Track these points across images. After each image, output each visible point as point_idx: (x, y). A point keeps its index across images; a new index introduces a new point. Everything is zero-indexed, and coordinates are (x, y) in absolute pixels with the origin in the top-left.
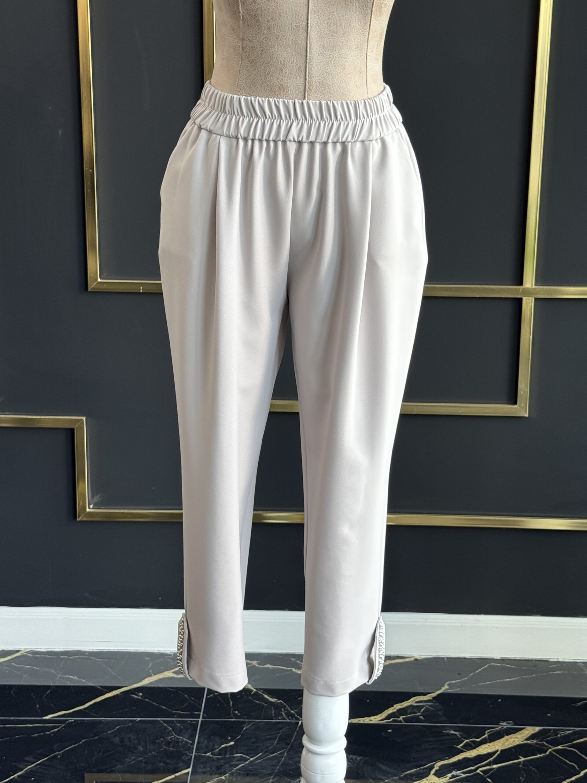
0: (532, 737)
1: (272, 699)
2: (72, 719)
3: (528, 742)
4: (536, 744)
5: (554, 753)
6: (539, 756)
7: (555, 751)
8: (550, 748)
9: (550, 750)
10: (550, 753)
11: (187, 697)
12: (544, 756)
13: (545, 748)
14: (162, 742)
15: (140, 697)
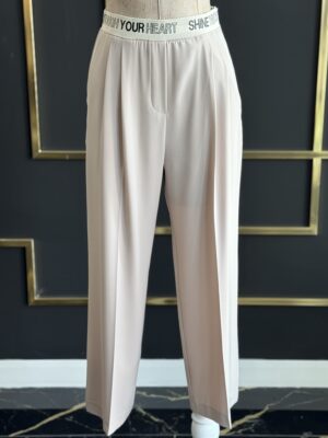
1: (157, 420)
15: (71, 420)
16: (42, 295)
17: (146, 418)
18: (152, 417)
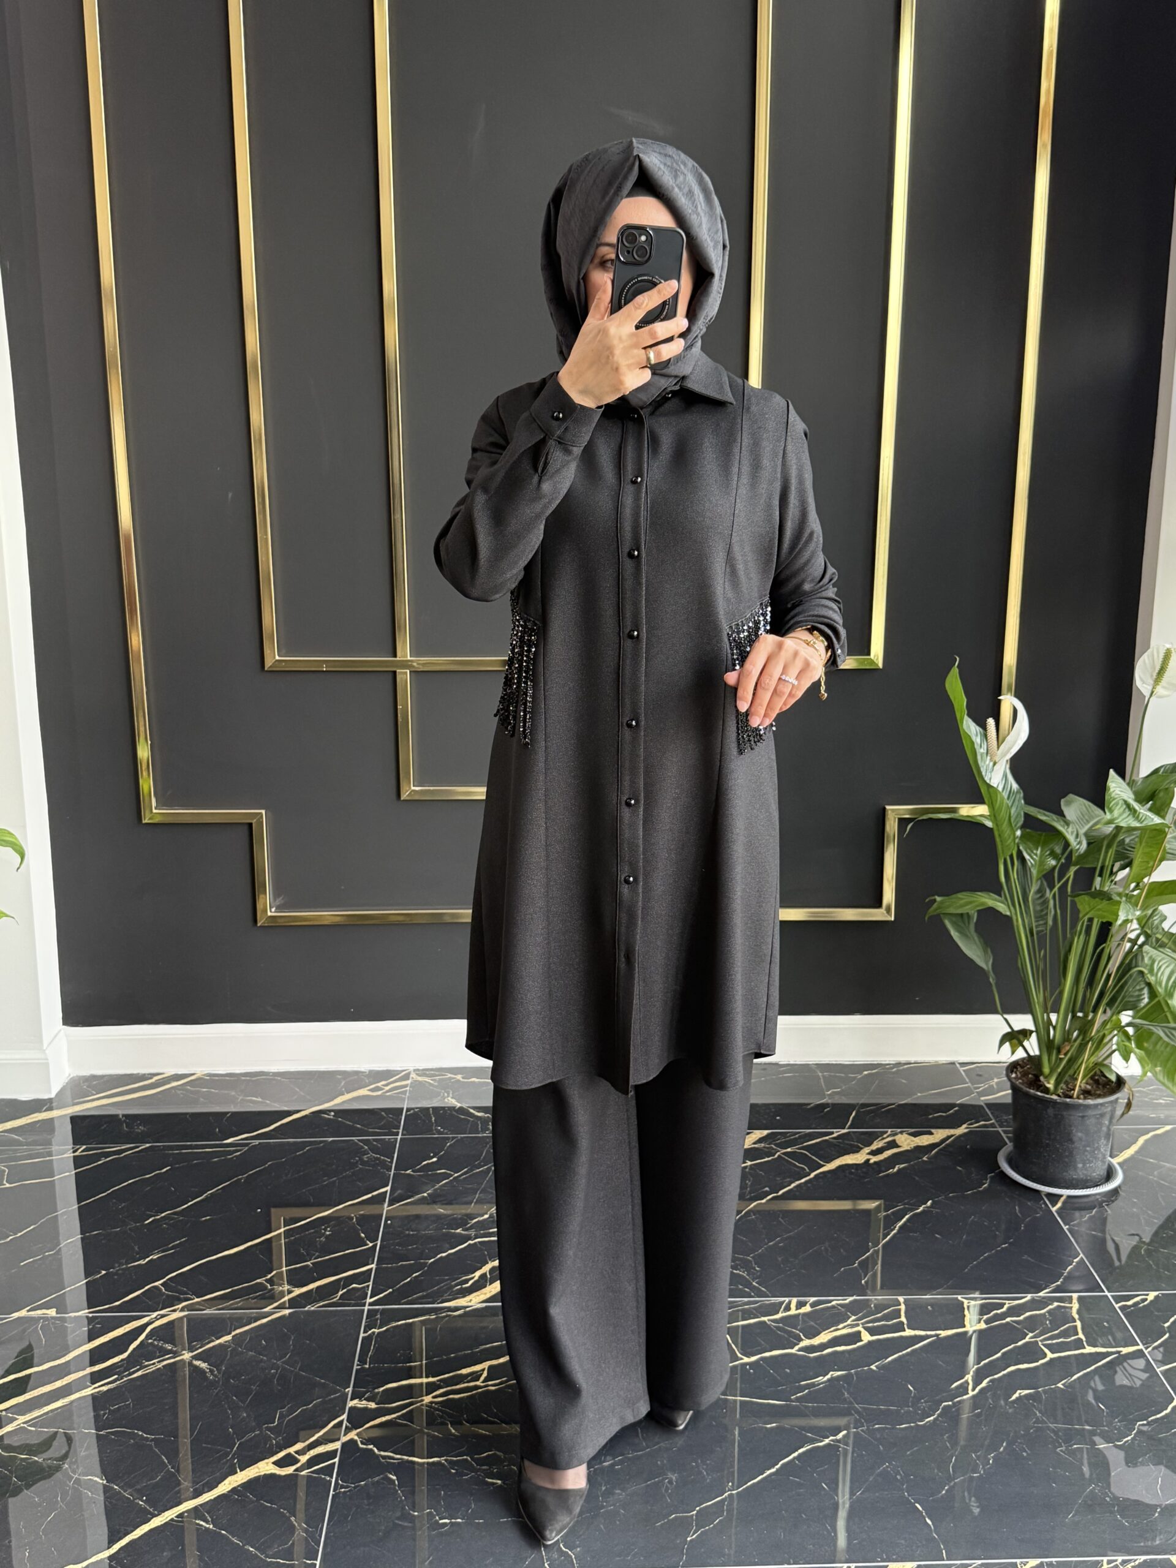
0: (760, 1141)
1: (480, 1114)
2: (257, 1142)
3: (756, 1146)
4: (764, 1147)
5: (783, 1156)
6: (766, 1159)
7: (784, 1154)
8: (779, 1151)
9: (778, 1153)
10: (779, 1156)
11: (385, 1115)
12: (772, 1159)
13: (773, 1151)
14: (357, 1162)
15: (332, 1117)
16: (279, 908)
17: (461, 1110)
18: (472, 1111)
